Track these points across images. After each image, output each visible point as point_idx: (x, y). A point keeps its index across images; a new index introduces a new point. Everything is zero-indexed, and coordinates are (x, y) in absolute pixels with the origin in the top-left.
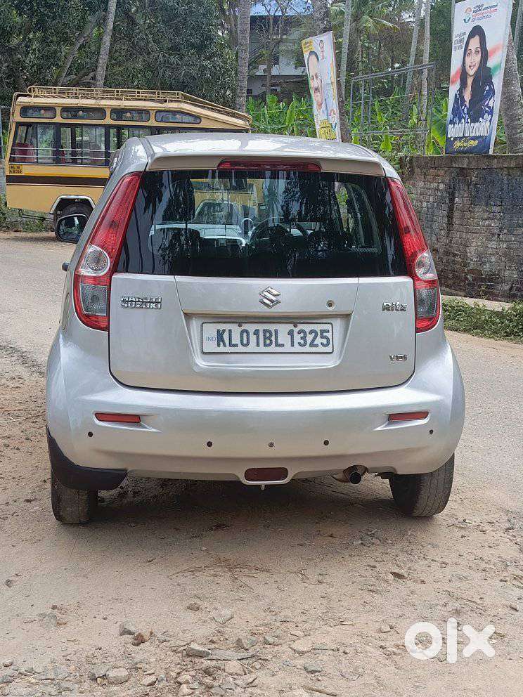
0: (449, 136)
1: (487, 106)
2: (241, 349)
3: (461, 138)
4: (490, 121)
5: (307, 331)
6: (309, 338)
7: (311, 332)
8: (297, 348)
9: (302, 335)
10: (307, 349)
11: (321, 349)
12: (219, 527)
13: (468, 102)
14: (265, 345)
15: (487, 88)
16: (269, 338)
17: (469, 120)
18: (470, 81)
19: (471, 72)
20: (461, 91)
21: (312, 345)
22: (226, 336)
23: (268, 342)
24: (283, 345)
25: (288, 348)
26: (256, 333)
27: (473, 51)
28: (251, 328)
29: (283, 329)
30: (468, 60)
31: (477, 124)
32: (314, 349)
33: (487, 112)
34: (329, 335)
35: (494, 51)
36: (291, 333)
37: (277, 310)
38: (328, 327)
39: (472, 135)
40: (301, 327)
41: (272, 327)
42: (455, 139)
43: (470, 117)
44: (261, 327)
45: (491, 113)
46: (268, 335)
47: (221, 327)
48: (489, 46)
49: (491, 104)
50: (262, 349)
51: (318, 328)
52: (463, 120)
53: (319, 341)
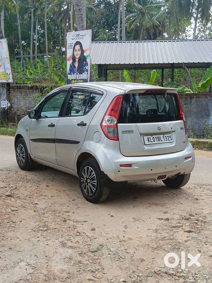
0: (69, 79)
1: (85, 69)
2: (153, 143)
3: (74, 80)
4: (87, 74)
5: (167, 136)
6: (168, 138)
7: (168, 136)
8: (166, 141)
9: (166, 137)
10: (168, 141)
11: (170, 141)
12: (135, 198)
13: (77, 67)
14: (159, 141)
15: (85, 63)
16: (159, 139)
17: (78, 73)
18: (77, 60)
19: (78, 57)
20: (73, 63)
21: (168, 140)
22: (149, 139)
23: (159, 140)
24: (162, 141)
25: (164, 141)
26: (156, 138)
27: (77, 50)
28: (155, 136)
29: (161, 136)
30: (75, 53)
31: (82, 75)
32: (169, 141)
33: (85, 71)
34: (171, 137)
35: (86, 50)
36: (163, 137)
37: (162, 131)
38: (170, 135)
39: (80, 78)
40: (165, 135)
41: (159, 136)
42: (72, 80)
43: (78, 72)
44: (157, 136)
45: (87, 71)
46: (159, 138)
47: (148, 137)
48: (84, 49)
49: (87, 68)
50: (158, 142)
51: (169, 135)
52: (75, 73)
53: (170, 139)
